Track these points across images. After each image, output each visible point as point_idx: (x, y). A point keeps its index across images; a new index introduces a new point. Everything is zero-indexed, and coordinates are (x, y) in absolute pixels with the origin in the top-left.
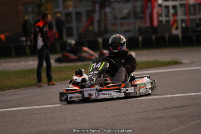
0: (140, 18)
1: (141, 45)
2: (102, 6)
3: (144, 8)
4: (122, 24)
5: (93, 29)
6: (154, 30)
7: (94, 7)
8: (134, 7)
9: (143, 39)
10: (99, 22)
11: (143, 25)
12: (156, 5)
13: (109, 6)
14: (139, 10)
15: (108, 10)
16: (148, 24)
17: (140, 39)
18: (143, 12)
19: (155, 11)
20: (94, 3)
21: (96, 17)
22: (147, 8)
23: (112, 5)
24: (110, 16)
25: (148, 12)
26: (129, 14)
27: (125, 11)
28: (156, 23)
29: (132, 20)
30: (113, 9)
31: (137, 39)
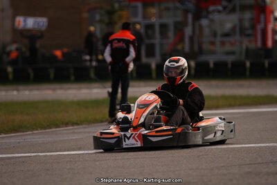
0: (249, 35)
1: (248, 73)
2: (197, 17)
3: (255, 22)
4: (223, 43)
5: (183, 48)
6: (267, 53)
7: (186, 18)
8: (241, 20)
9: (251, 64)
10: (191, 38)
11: (252, 46)
12: (272, 19)
13: (206, 17)
14: (247, 24)
15: (204, 22)
16: (259, 44)
17: (248, 64)
18: (253, 27)
19: (270, 26)
20: (186, 12)
21: (188, 31)
22: (259, 22)
23: (211, 17)
24: (206, 31)
25: (259, 27)
26: (234, 29)
27: (229, 26)
28: (270, 44)
29: (237, 37)
30: (212, 21)
31: (244, 65)
